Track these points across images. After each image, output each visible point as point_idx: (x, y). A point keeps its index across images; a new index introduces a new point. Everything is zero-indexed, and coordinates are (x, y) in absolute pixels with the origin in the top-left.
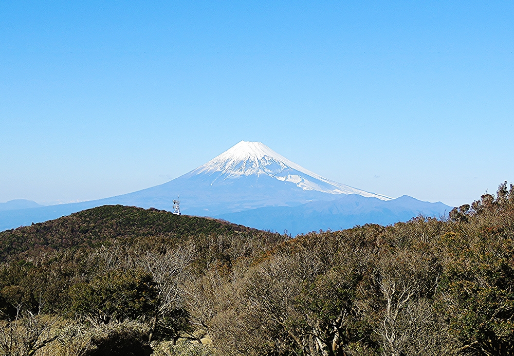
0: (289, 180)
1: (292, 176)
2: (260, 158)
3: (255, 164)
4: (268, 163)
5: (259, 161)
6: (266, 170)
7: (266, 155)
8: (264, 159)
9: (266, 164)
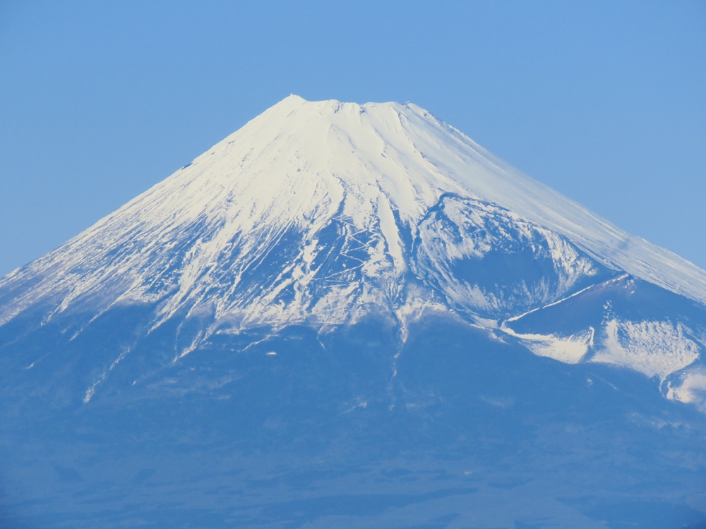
0: (614, 354)
1: (631, 327)
2: (412, 210)
3: (376, 254)
4: (468, 246)
5: (404, 231)
6: (455, 292)
7: (454, 187)
8: (441, 216)
9: (453, 252)
